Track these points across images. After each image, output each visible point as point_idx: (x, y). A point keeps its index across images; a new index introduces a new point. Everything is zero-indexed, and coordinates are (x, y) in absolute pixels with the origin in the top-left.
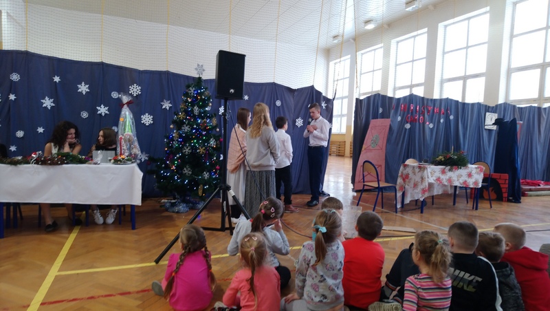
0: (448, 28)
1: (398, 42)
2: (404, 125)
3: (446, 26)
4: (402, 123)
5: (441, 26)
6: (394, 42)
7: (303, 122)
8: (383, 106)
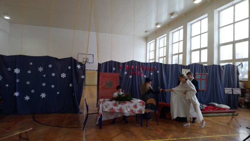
1: (173, 33)
3: (191, 24)
4: (127, 76)
5: (189, 24)
6: (171, 33)
7: (66, 75)
8: (115, 67)
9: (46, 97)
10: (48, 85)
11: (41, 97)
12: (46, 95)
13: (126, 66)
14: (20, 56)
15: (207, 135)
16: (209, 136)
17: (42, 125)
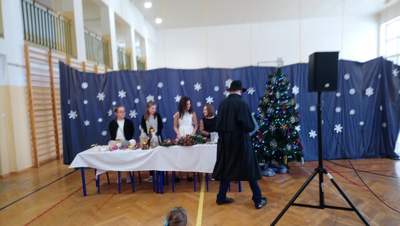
7: (374, 91)
9: (342, 132)
10: (345, 111)
11: (336, 131)
12: (342, 128)
14: (298, 64)
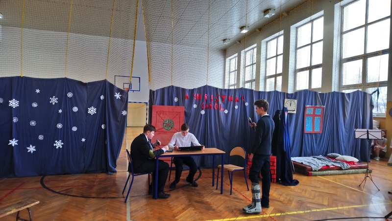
0: (299, 29)
1: (267, 42)
2: (200, 111)
3: (297, 28)
4: (198, 110)
5: (293, 28)
6: (263, 42)
8: (178, 96)
9: (63, 147)
10: (67, 127)
12: (63, 144)
13: (196, 95)
14: (19, 77)
15: (329, 206)
16: (332, 207)
17: (57, 194)
